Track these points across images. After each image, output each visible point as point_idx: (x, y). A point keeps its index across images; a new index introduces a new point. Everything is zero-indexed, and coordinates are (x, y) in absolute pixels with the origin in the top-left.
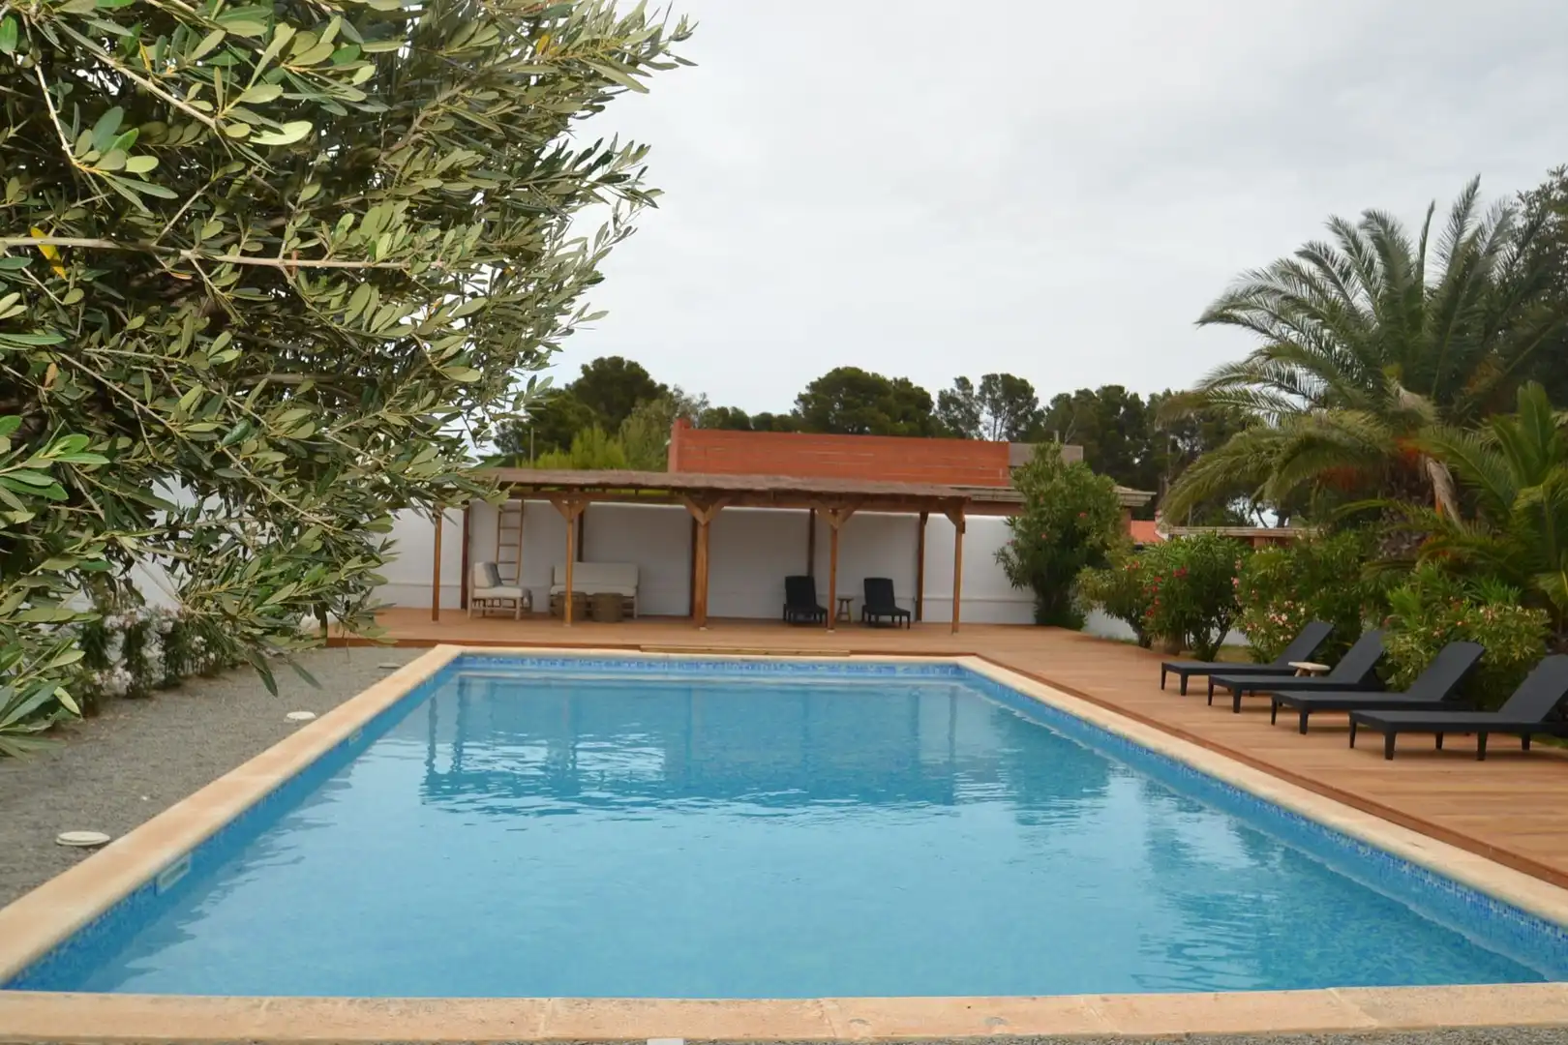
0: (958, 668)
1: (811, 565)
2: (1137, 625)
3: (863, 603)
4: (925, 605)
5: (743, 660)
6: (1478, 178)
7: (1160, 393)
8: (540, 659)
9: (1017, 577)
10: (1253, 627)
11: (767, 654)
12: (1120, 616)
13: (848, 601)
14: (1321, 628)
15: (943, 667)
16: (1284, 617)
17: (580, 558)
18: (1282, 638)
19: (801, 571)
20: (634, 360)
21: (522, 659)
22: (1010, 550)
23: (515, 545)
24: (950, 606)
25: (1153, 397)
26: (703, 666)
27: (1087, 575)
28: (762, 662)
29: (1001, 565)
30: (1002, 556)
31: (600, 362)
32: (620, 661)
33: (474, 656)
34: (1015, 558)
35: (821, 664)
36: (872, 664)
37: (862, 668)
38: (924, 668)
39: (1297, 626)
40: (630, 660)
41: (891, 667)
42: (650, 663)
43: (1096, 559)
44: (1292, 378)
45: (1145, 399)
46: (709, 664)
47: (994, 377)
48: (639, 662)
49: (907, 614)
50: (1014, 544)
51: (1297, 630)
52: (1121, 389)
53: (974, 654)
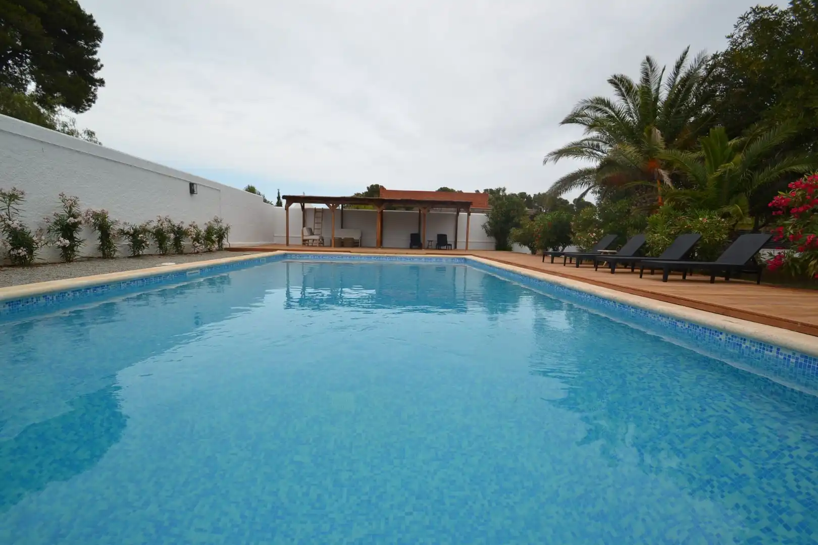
0: (465, 259)
1: (419, 231)
2: (531, 248)
3: (437, 242)
4: (458, 244)
5: (388, 256)
6: (688, 48)
7: (537, 193)
8: (314, 255)
9: (490, 233)
10: (581, 238)
11: (396, 254)
12: (525, 245)
13: (431, 241)
14: (611, 238)
15: (459, 259)
16: (594, 234)
17: (342, 228)
18: (593, 242)
19: (416, 232)
20: (382, 185)
21: (308, 255)
22: (487, 224)
23: (320, 223)
24: (465, 244)
25: (535, 195)
26: (373, 258)
27: (513, 231)
28: (394, 256)
29: (484, 229)
30: (484, 226)
31: (372, 186)
32: (342, 256)
33: (291, 254)
34: (488, 227)
35: (415, 258)
36: (434, 257)
37: (431, 259)
38: (453, 259)
39: (599, 238)
40: (346, 256)
41: (441, 259)
42: (354, 257)
43: (518, 226)
44: (598, 146)
45: (532, 196)
46: (375, 257)
47: (488, 190)
48: (350, 257)
49: (451, 245)
50: (489, 222)
51: (600, 239)
52: (525, 193)
53: (471, 255)
